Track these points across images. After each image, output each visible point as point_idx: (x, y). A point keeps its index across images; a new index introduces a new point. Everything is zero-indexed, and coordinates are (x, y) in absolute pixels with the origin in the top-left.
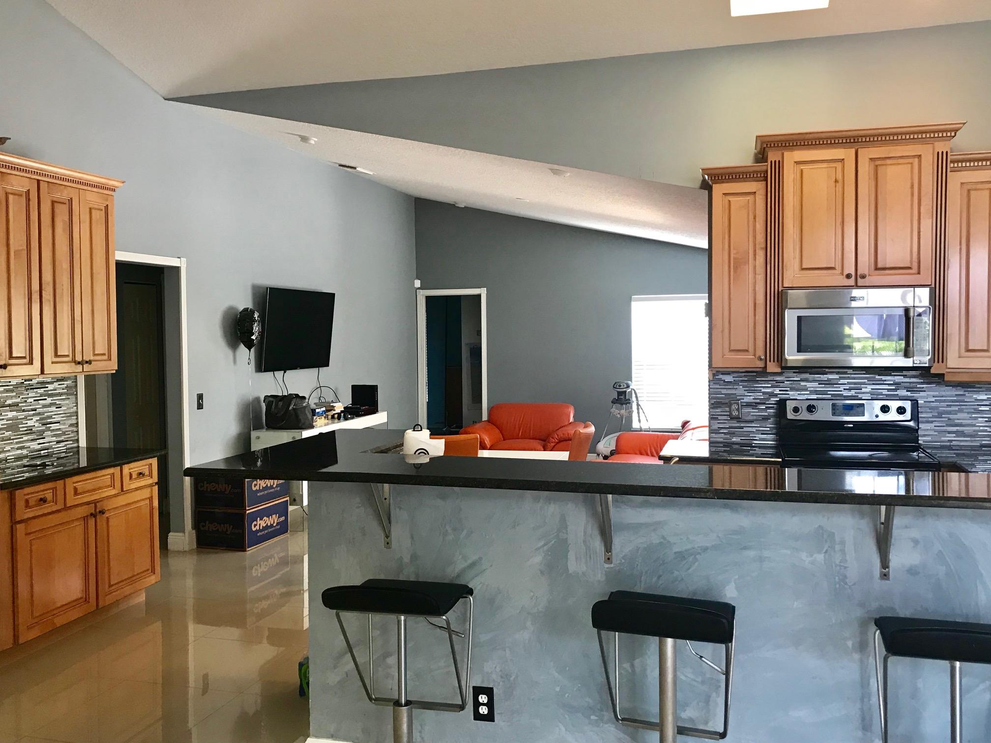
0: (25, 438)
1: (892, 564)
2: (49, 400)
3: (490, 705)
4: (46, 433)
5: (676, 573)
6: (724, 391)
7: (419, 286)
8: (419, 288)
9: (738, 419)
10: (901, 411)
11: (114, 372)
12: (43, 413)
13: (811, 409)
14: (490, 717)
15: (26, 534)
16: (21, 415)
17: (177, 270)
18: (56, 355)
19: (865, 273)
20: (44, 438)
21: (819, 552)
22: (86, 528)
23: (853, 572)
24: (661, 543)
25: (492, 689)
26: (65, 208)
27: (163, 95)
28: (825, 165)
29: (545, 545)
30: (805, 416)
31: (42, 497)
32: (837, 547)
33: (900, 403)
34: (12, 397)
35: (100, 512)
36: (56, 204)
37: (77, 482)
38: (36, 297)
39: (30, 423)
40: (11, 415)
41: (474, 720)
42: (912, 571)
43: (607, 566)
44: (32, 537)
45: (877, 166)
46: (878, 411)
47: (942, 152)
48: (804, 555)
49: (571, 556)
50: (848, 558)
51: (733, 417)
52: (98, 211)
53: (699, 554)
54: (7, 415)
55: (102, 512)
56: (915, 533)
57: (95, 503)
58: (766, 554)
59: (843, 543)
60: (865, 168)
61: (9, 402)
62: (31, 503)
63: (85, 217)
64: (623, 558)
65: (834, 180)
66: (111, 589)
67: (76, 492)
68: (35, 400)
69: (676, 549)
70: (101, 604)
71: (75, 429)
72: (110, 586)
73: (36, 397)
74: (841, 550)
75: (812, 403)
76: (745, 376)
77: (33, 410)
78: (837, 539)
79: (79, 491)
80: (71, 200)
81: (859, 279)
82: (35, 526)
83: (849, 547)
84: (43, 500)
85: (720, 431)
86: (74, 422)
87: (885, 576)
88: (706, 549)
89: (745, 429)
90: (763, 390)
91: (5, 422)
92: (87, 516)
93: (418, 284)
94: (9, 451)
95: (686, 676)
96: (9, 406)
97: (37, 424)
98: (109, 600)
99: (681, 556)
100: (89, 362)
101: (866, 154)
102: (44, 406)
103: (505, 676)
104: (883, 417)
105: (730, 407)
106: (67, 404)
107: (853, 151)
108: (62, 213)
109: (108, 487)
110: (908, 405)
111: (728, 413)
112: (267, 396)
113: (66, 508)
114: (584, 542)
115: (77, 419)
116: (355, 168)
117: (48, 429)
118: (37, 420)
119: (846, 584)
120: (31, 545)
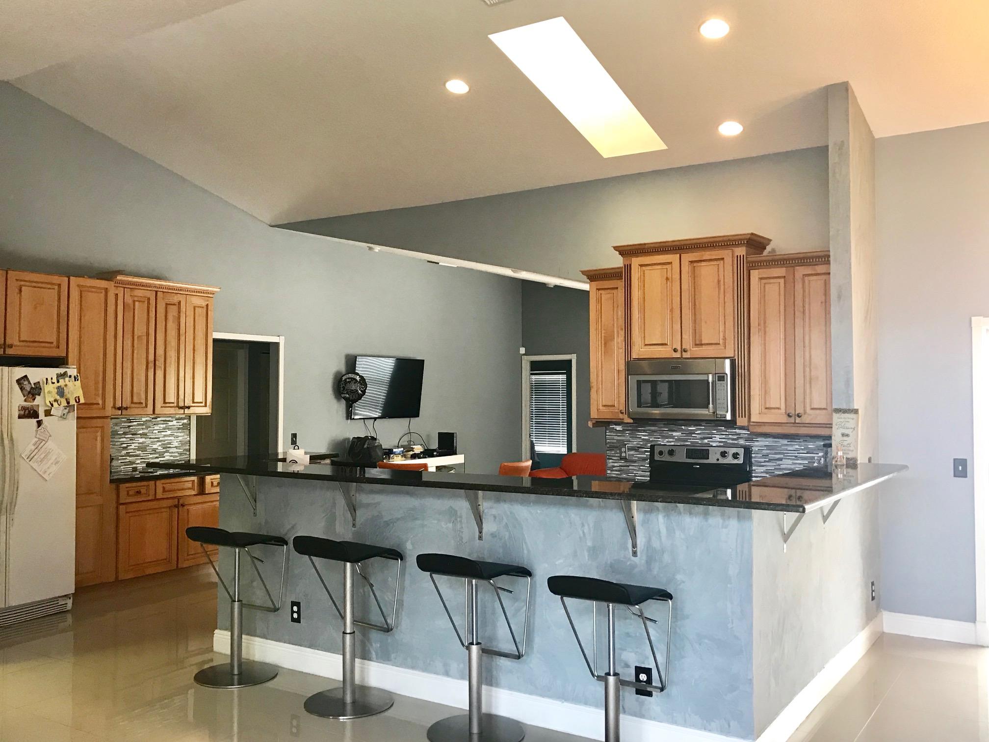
0: (151, 456)
1: (484, 531)
2: (169, 432)
3: (298, 612)
4: (166, 454)
5: (385, 534)
6: (616, 438)
7: (524, 352)
8: (524, 355)
9: (625, 459)
10: (735, 456)
11: (210, 414)
12: (165, 441)
13: (671, 453)
14: (298, 620)
15: (126, 512)
16: (148, 441)
17: (277, 345)
18: (165, 402)
19: (687, 348)
20: (164, 457)
21: (450, 523)
22: (171, 516)
23: (466, 537)
24: (378, 515)
25: (299, 603)
26: (175, 308)
27: (269, 223)
28: (659, 267)
29: (326, 516)
30: (666, 458)
31: (138, 490)
32: (458, 519)
33: (734, 450)
34: (143, 429)
35: (182, 505)
36: (169, 306)
37: (165, 484)
38: (151, 365)
39: (155, 446)
40: (141, 440)
41: (292, 621)
42: (493, 535)
43: (353, 529)
44: (130, 514)
45: (694, 267)
46: (718, 456)
47: (740, 256)
48: (443, 524)
49: (337, 523)
50: (463, 526)
51: (622, 458)
52: (201, 309)
53: (395, 522)
54: (138, 440)
55: (183, 505)
56: (494, 512)
57: (179, 498)
58: (426, 523)
59: (461, 517)
60: (686, 268)
61: (141, 432)
62: (131, 493)
63: (190, 313)
64: (361, 524)
65: (665, 278)
66: (189, 557)
67: (164, 490)
68: (158, 432)
69: (385, 519)
70: (180, 566)
71: (188, 453)
72: (188, 555)
73: (160, 430)
74: (460, 521)
75: (674, 448)
76: (630, 426)
77: (156, 438)
78: (459, 514)
79: (166, 489)
80: (180, 303)
81: (683, 353)
82: (132, 508)
83: (464, 520)
84: (139, 493)
85: (614, 469)
86: (188, 447)
87: (480, 538)
88: (398, 519)
89: (630, 467)
90: (643, 437)
91: (137, 445)
92: (172, 506)
93: (522, 350)
94: (139, 463)
95: (388, 598)
96: (140, 434)
97: (160, 448)
98: (186, 565)
99: (387, 524)
100: (189, 408)
101: (687, 257)
102: (165, 436)
103: (306, 595)
104: (723, 461)
105: (620, 450)
106: (182, 436)
107: (678, 255)
108: (173, 311)
109: (189, 489)
110: (741, 451)
111: (619, 455)
112: (355, 438)
113: (156, 499)
114: (343, 514)
115: (190, 446)
116: (438, 263)
117: (167, 452)
118: (159, 445)
119: (463, 542)
120: (130, 520)
